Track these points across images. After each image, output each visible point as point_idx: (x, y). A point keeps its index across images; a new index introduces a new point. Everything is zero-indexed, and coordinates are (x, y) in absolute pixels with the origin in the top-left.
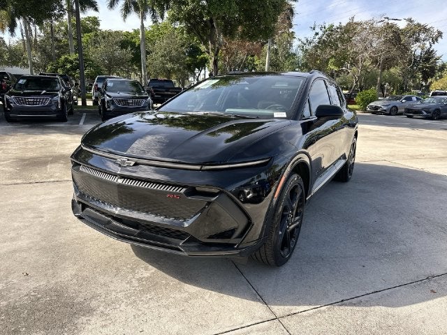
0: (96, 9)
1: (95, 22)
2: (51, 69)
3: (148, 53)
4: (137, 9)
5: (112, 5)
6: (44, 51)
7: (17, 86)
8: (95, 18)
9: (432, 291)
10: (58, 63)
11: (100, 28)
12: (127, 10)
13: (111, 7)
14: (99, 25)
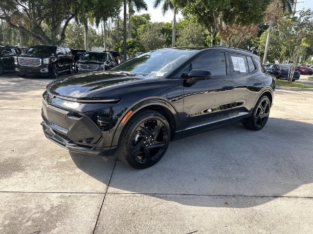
0: (146, 9)
1: (148, 17)
2: (115, 48)
3: (177, 37)
4: (172, 7)
5: (156, 6)
6: (114, 37)
7: (84, 58)
8: (148, 15)
9: (226, 203)
10: (119, 45)
11: (150, 21)
12: (165, 8)
13: (156, 7)
14: (150, 19)
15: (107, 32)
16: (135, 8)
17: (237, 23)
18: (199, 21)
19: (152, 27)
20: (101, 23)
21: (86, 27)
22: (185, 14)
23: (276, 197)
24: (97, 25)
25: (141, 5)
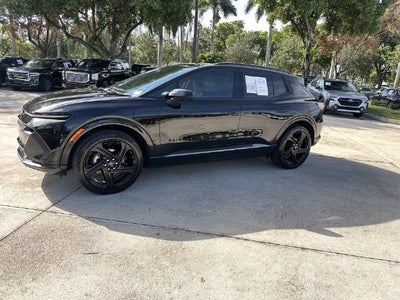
15: (184, 44)
16: (221, 14)
17: (344, 33)
18: (293, 30)
19: (242, 37)
20: (178, 33)
21: (161, 37)
22: (271, 21)
23: (223, 236)
24: (174, 35)
25: (229, 10)
